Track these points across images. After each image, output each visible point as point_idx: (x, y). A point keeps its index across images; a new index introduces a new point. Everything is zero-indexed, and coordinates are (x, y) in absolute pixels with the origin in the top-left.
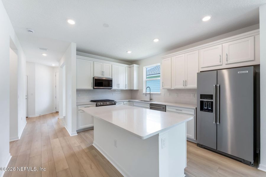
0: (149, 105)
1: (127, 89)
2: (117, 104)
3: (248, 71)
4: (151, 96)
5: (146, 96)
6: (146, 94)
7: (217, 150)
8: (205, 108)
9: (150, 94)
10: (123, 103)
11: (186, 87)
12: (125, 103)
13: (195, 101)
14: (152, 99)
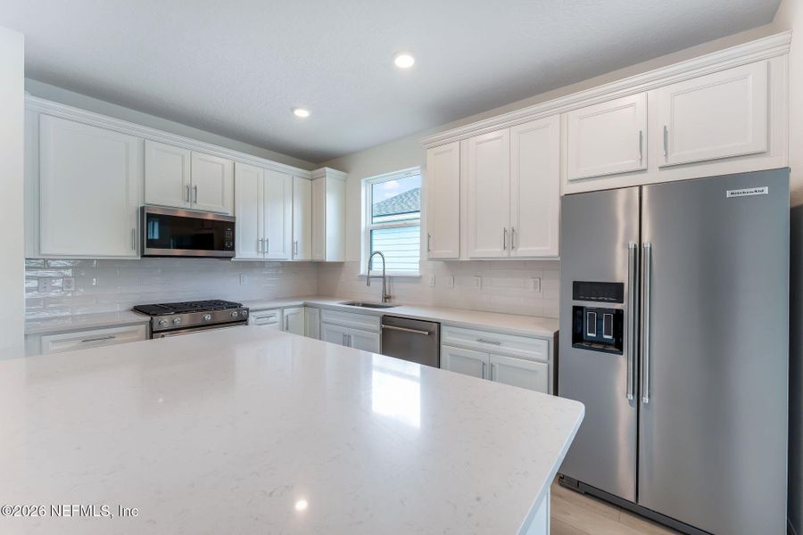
0: (378, 320)
1: (298, 258)
2: (252, 319)
3: (767, 188)
4: (387, 284)
5: (368, 284)
6: (368, 277)
7: (640, 503)
8: (589, 334)
9: (384, 277)
10: (283, 312)
11: (513, 254)
12: (287, 312)
13: (554, 304)
14: (389, 298)
